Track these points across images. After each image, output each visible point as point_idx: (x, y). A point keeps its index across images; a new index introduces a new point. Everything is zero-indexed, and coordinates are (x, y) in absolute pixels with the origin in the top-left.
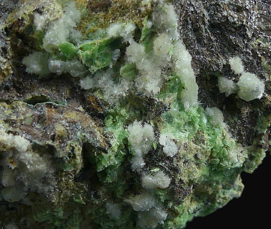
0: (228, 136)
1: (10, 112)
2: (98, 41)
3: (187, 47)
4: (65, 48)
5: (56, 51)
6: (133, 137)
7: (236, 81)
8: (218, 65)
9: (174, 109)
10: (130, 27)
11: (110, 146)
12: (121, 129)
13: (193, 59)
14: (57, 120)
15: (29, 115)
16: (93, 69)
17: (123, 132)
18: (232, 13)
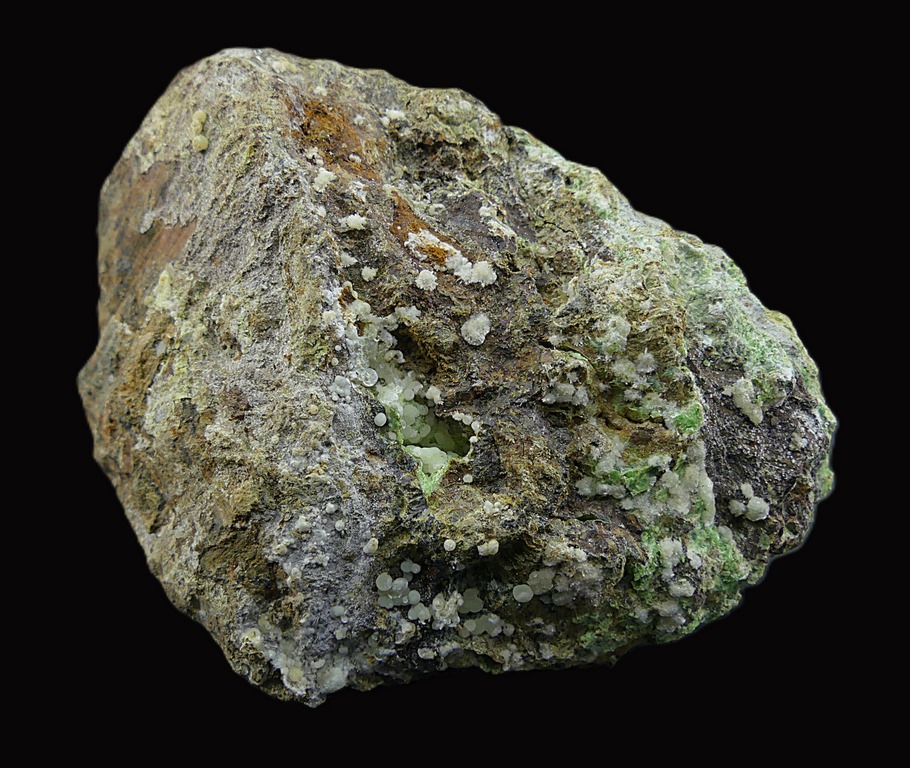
0: (738, 551)
1: (568, 528)
2: (640, 469)
3: (709, 475)
4: (613, 475)
5: (605, 477)
6: (666, 551)
7: (746, 504)
8: (732, 491)
9: (698, 527)
10: (668, 459)
11: (648, 558)
12: (654, 544)
13: (714, 485)
14: (607, 536)
15: (584, 531)
16: (634, 492)
17: (656, 546)
18: (745, 446)
